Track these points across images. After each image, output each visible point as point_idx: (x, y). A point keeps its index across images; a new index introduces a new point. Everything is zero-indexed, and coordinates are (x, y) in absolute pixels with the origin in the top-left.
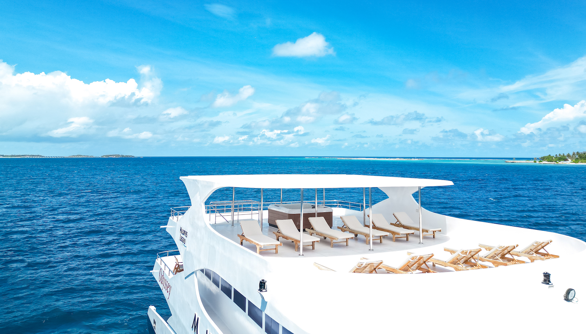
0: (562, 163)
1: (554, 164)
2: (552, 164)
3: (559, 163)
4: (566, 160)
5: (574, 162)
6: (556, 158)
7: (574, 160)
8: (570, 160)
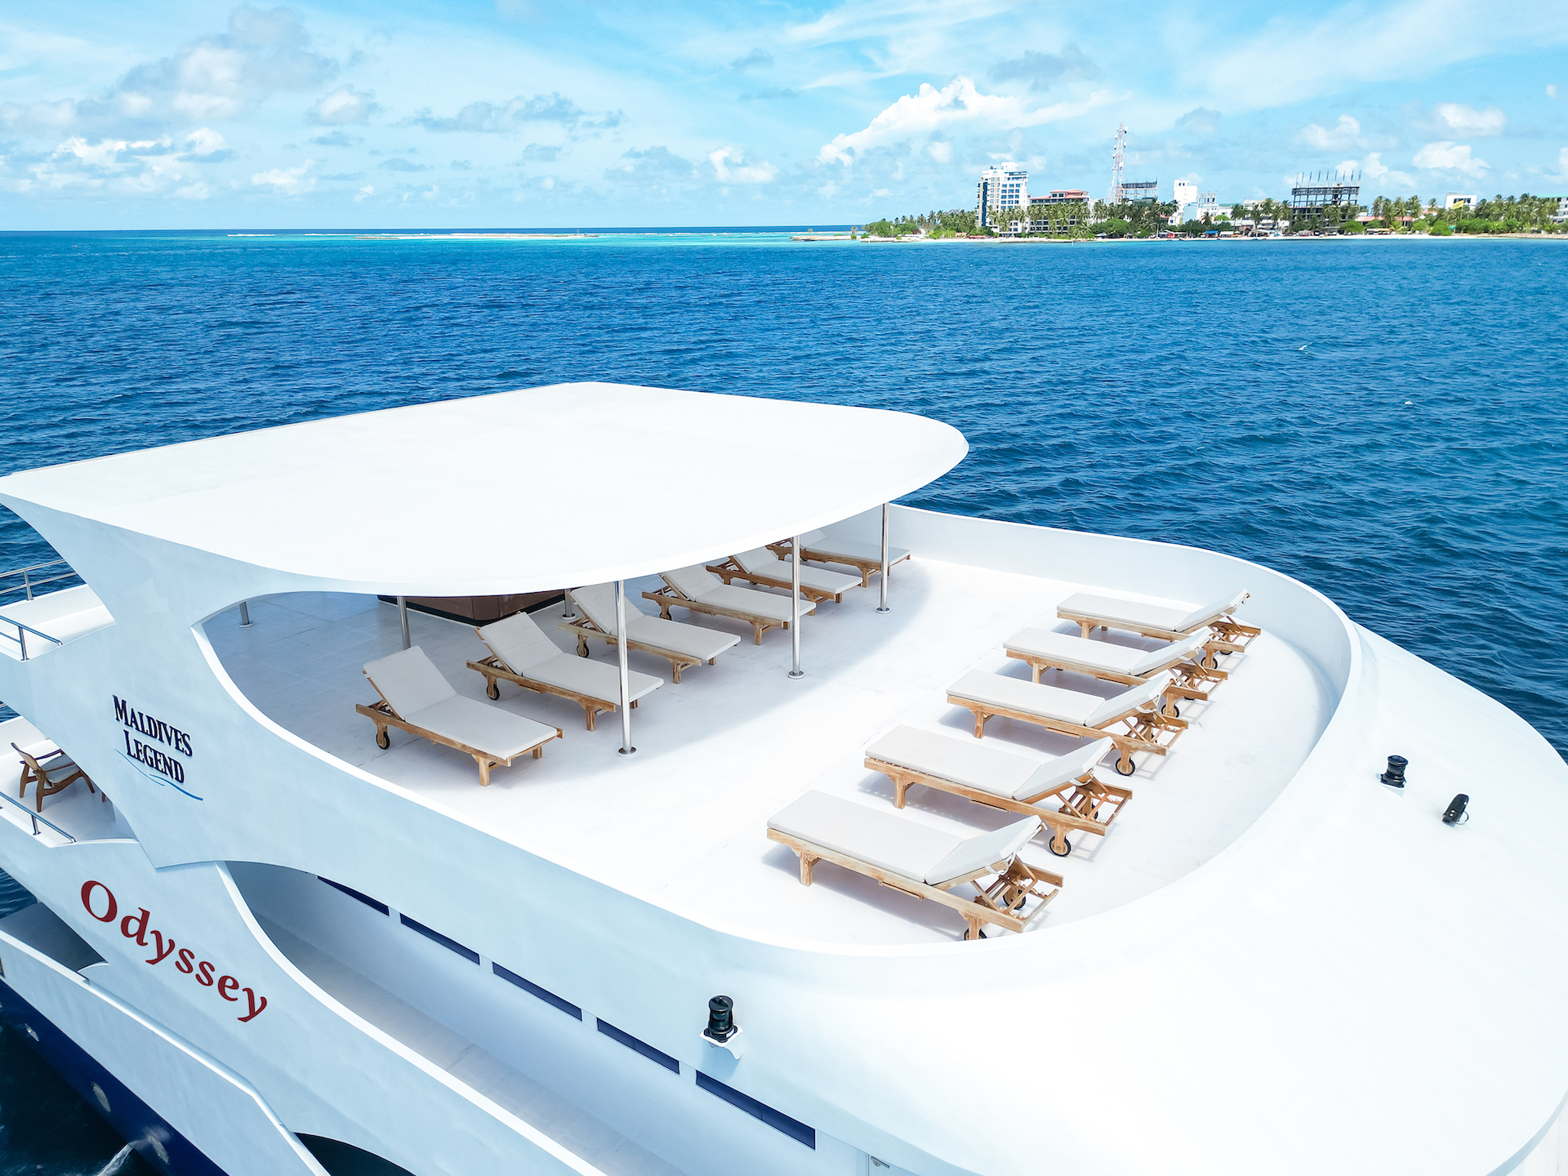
0: (909, 239)
1: (893, 241)
2: (890, 241)
3: (903, 239)
4: (915, 231)
5: (931, 237)
6: (896, 226)
7: (932, 232)
8: (923, 231)
